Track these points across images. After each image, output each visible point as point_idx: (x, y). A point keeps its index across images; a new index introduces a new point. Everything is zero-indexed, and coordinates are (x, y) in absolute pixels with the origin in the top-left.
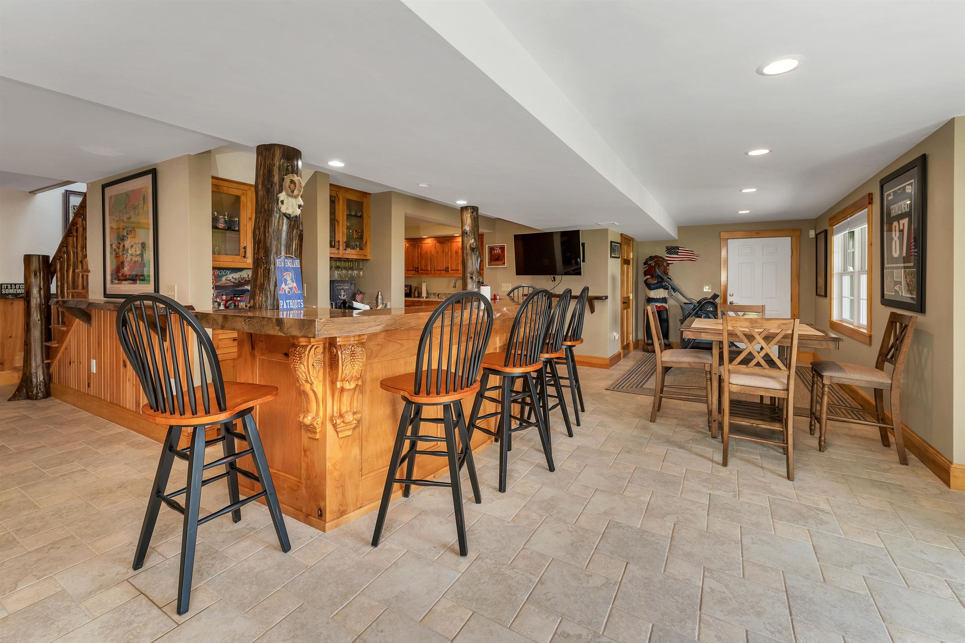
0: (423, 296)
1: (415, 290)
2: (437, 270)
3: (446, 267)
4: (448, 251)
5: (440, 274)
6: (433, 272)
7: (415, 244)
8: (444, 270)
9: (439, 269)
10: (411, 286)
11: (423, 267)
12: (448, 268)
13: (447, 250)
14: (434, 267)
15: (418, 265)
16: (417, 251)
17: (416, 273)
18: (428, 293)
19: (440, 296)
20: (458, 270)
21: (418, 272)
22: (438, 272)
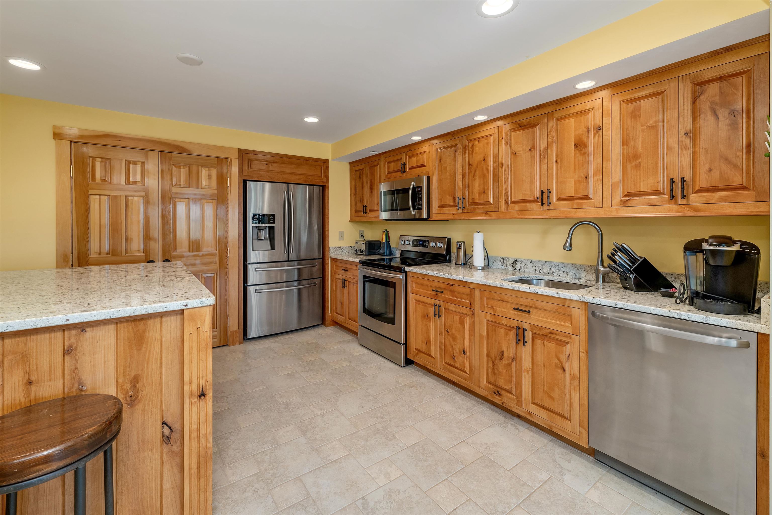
0: (475, 264)
1: (459, 248)
2: (515, 202)
3: (542, 192)
4: (549, 145)
5: (521, 211)
6: (502, 207)
7: (456, 145)
8: (535, 201)
9: (520, 198)
10: (449, 240)
11: (476, 196)
12: (549, 192)
13: (544, 144)
14: (506, 193)
15: (464, 193)
16: (461, 159)
17: (460, 211)
18: (487, 257)
19: (518, 266)
20: (587, 198)
21: (463, 208)
22: (517, 207)
